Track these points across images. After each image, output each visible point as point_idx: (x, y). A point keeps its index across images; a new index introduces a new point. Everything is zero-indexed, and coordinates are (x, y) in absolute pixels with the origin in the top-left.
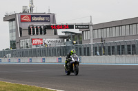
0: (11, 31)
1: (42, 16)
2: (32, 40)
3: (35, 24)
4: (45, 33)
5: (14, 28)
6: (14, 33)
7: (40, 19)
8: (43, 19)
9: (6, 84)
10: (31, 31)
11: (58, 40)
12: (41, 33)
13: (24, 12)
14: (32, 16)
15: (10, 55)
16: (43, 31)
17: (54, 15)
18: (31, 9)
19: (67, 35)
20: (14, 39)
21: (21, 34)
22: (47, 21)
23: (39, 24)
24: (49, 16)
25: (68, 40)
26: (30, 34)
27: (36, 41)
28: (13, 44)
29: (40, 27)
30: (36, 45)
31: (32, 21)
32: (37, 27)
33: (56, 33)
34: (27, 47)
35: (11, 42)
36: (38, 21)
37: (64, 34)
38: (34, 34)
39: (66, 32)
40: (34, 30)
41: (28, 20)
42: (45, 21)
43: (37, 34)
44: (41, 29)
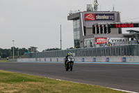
0: (75, 30)
1: (106, 15)
2: (96, 39)
3: (100, 23)
4: (109, 32)
5: (78, 26)
6: (78, 32)
7: (104, 17)
8: (107, 17)
9: (71, 83)
10: (96, 30)
11: (122, 39)
12: (105, 32)
13: (88, 10)
14: (97, 15)
15: (74, 54)
16: (108, 29)
17: (118, 13)
18: (96, 7)
19: (132, 33)
20: (78, 38)
21: (85, 32)
22: (111, 20)
23: (103, 23)
24: (113, 15)
25: (132, 39)
26: (94, 32)
27: (100, 40)
28: (77, 43)
29: (105, 26)
30: (100, 44)
31: (96, 20)
32: (101, 26)
33: (120, 32)
34: (91, 46)
35: (75, 41)
36: (102, 20)
37: (128, 33)
38: (98, 32)
39: (131, 31)
40: (98, 28)
41: (92, 18)
42: (109, 20)
43: (102, 33)
44: (105, 28)
